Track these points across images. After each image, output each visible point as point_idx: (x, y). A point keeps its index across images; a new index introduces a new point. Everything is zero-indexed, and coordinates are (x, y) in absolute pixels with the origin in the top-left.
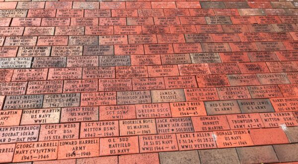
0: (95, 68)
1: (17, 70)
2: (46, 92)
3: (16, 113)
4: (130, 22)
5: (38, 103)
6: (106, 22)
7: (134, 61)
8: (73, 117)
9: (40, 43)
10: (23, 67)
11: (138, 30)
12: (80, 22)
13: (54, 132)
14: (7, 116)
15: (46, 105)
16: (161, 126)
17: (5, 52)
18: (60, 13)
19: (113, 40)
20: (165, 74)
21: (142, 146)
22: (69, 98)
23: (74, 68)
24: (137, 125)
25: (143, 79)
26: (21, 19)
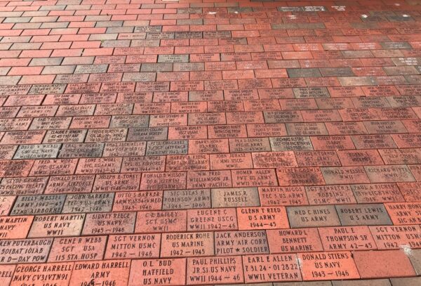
0: (139, 157)
1: (39, 161)
2: (70, 191)
3: (25, 220)
4: (193, 97)
5: (57, 207)
6: (162, 98)
7: (193, 147)
8: (100, 227)
9: (75, 125)
10: (47, 157)
11: (202, 107)
12: (129, 98)
13: (70, 249)
14: (13, 224)
15: (67, 209)
16: (221, 243)
17: (29, 138)
18: (106, 88)
19: (168, 121)
20: (232, 166)
21: (190, 274)
22: (98, 200)
23: (111, 158)
24: (188, 241)
25: (202, 172)
26: (57, 95)
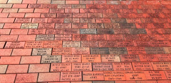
0: (129, 35)
1: (91, 35)
2: (109, 46)
3: (98, 56)
4: (139, 12)
5: (107, 52)
6: (127, 11)
7: (148, 32)
8: (127, 59)
9: (98, 21)
10: (93, 33)
11: (145, 15)
12: (114, 11)
13: (120, 66)
14: (94, 57)
15: (111, 53)
17: (82, 26)
18: (102, 7)
19: (134, 21)
20: (167, 39)
21: (168, 76)
22: (121, 50)
23: (118, 34)
24: (162, 65)
25: (156, 41)
26: (84, 9)
